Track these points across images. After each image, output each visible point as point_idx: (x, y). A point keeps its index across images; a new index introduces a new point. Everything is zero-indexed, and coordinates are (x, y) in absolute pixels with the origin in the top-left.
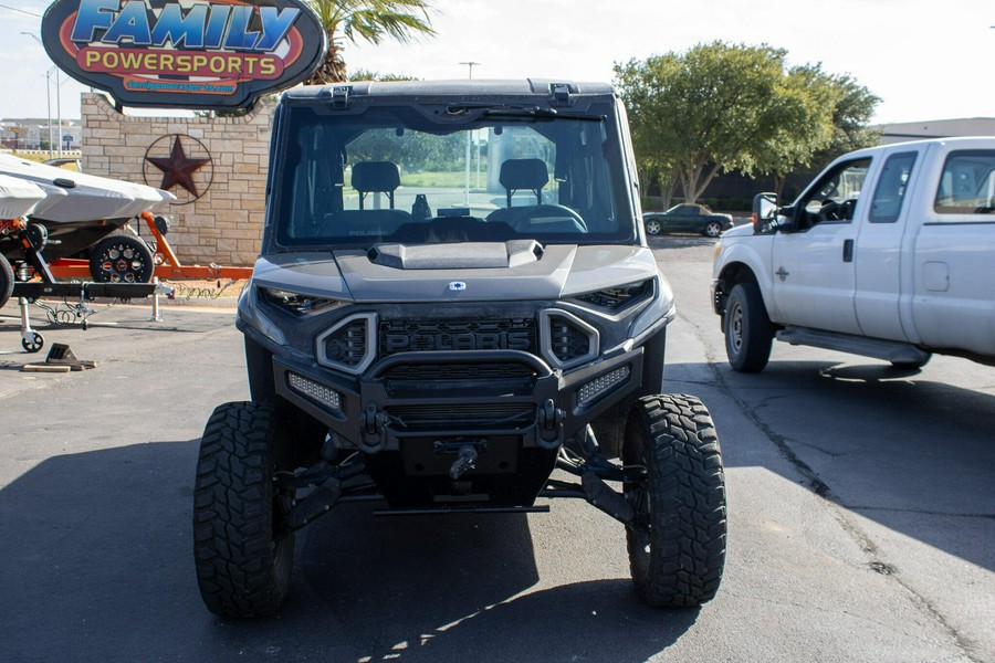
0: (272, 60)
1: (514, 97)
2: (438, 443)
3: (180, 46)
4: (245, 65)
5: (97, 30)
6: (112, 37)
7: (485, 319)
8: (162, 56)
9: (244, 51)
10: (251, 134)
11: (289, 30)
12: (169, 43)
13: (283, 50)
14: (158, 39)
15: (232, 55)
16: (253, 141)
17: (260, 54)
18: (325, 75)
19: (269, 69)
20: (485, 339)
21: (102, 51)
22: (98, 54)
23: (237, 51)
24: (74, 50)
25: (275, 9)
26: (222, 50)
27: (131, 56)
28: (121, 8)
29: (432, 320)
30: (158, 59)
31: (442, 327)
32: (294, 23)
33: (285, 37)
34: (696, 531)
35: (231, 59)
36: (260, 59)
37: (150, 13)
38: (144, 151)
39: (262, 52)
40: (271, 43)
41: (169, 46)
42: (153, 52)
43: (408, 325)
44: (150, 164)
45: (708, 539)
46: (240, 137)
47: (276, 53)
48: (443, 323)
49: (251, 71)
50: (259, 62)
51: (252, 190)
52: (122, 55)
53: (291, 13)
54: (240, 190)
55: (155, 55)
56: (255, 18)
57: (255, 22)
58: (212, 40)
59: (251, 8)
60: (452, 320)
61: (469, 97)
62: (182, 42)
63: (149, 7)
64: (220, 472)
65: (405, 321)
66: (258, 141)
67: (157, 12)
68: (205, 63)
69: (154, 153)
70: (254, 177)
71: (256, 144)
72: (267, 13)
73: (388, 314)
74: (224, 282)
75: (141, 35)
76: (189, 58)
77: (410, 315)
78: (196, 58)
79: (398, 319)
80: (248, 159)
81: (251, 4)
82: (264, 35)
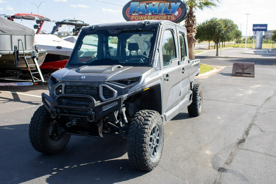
0: (174, 16)
1: (132, 26)
3: (152, 14)
4: (167, 18)
5: (134, 11)
6: (137, 12)
7: (87, 86)
8: (148, 16)
9: (167, 14)
11: (178, 8)
12: (150, 13)
13: (177, 13)
14: (147, 12)
15: (164, 15)
17: (171, 15)
18: (190, 19)
19: (173, 18)
21: (135, 16)
22: (134, 17)
23: (166, 14)
24: (129, 16)
25: (175, 3)
26: (162, 14)
27: (141, 17)
28: (139, 5)
30: (147, 17)
31: (78, 88)
32: (179, 6)
33: (177, 10)
34: (135, 150)
35: (164, 16)
37: (146, 6)
38: (144, 39)
39: (172, 14)
40: (174, 12)
41: (150, 14)
42: (146, 15)
43: (71, 87)
44: (145, 43)
45: (139, 153)
47: (175, 14)
49: (169, 19)
50: (171, 17)
52: (139, 16)
53: (179, 4)
55: (147, 16)
57: (170, 7)
58: (160, 12)
61: (121, 26)
62: (153, 13)
63: (146, 5)
67: (147, 6)
68: (158, 18)
69: (146, 40)
72: (173, 4)
73: (67, 84)
75: (143, 11)
76: (154, 16)
77: (71, 84)
78: (156, 16)
81: (169, 2)
82: (172, 10)
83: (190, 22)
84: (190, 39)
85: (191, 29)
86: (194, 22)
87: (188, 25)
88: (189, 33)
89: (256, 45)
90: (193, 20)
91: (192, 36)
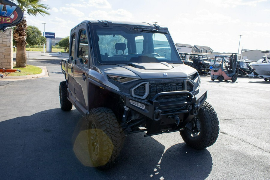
0: (10, 19)
2: (169, 116)
4: (2, 19)
7: (174, 83)
9: (2, 16)
10: (4, 36)
11: (14, 11)
13: (12, 16)
16: (5, 38)
17: (6, 17)
19: (9, 21)
20: (174, 88)
29: (162, 83)
33: (13, 13)
36: (6, 18)
39: (7, 17)
40: (9, 14)
46: (2, 37)
47: (11, 17)
48: (164, 84)
49: (4, 21)
50: (6, 19)
51: (5, 50)
54: (2, 50)
56: (4, 8)
59: (3, 5)
60: (166, 83)
64: (108, 130)
65: (155, 84)
66: (6, 38)
70: (6, 47)
71: (6, 39)
72: (8, 7)
73: (151, 82)
74: (7, 73)
77: (156, 82)
79: (154, 83)
80: (3, 43)
81: (3, 4)
82: (7, 12)
83: (22, 26)
84: (22, 42)
85: (23, 33)
86: (25, 26)
87: (20, 29)
88: (21, 36)
89: (47, 49)
90: (24, 24)
91: (24, 39)
